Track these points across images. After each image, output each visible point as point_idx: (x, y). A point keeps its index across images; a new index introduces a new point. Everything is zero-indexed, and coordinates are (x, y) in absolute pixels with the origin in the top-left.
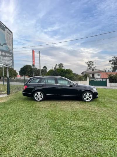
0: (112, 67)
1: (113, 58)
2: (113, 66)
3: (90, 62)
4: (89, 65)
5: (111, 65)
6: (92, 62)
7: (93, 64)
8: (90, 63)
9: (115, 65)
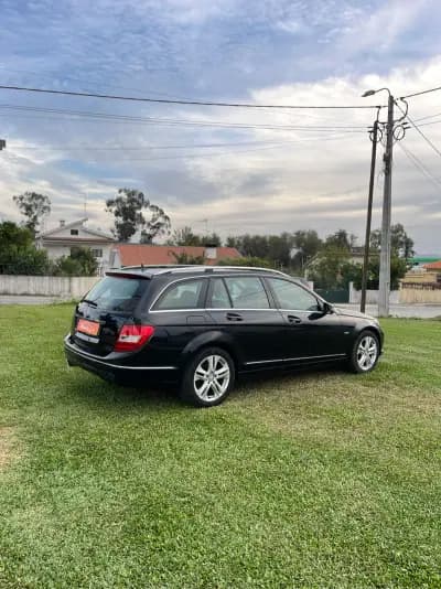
0: (118, 226)
1: (120, 191)
2: (120, 220)
3: (34, 195)
4: (29, 208)
5: (113, 218)
6: (43, 199)
7: (45, 208)
8: (30, 200)
9: (125, 219)
